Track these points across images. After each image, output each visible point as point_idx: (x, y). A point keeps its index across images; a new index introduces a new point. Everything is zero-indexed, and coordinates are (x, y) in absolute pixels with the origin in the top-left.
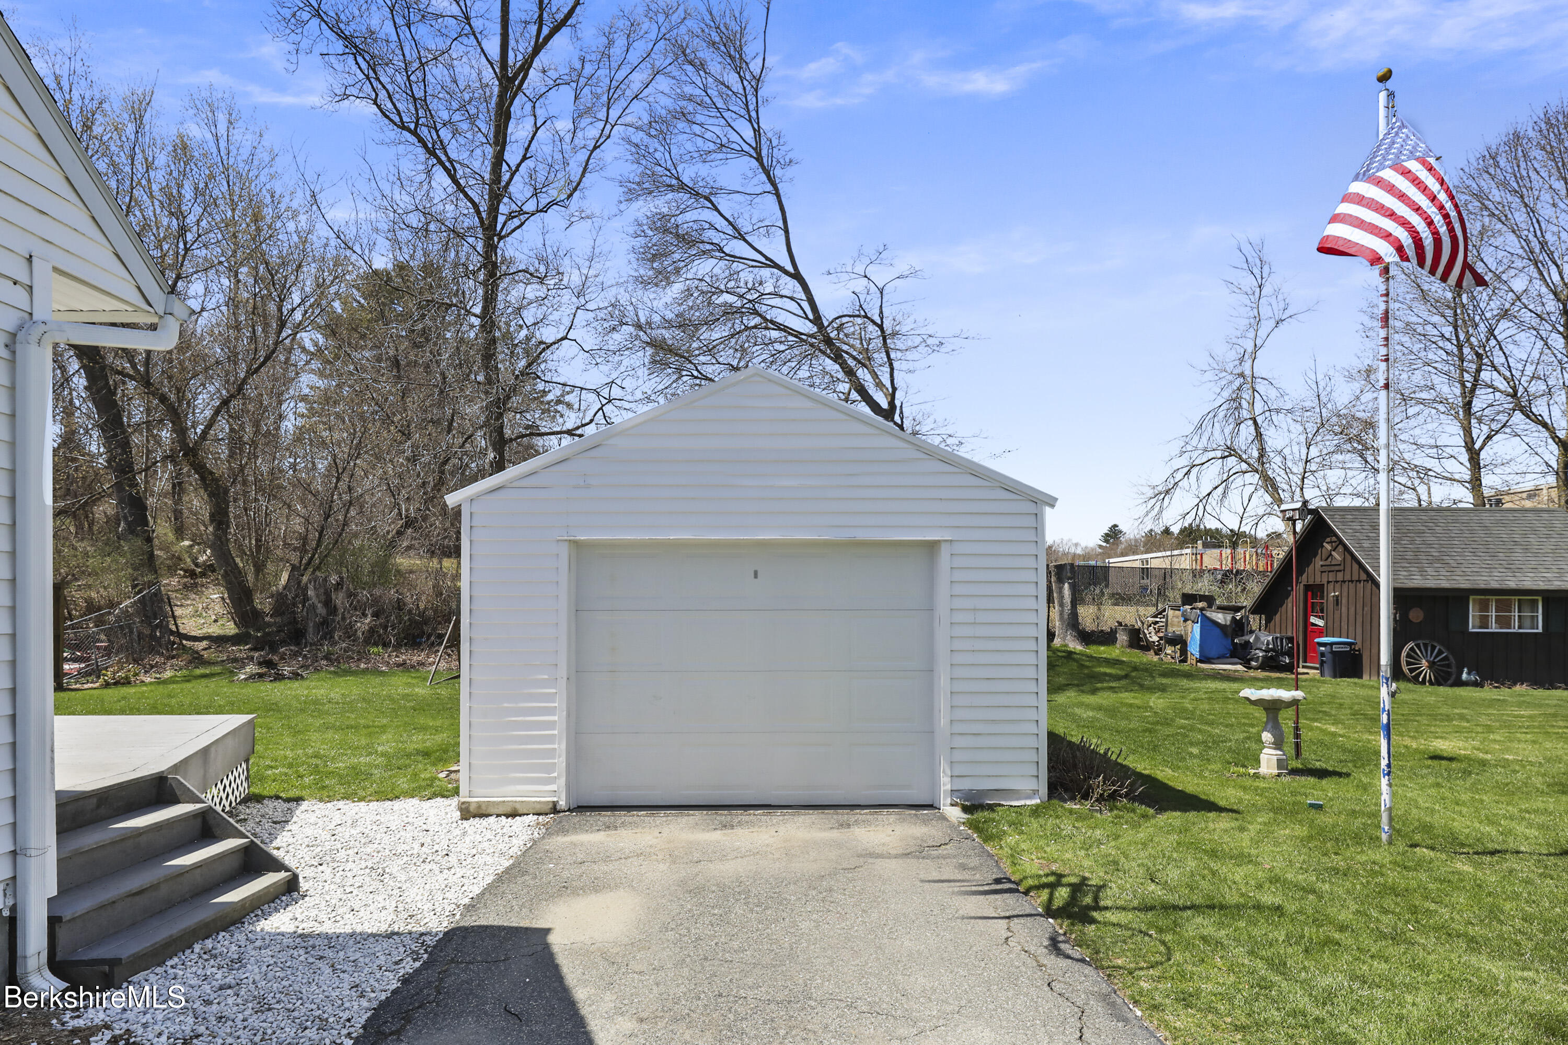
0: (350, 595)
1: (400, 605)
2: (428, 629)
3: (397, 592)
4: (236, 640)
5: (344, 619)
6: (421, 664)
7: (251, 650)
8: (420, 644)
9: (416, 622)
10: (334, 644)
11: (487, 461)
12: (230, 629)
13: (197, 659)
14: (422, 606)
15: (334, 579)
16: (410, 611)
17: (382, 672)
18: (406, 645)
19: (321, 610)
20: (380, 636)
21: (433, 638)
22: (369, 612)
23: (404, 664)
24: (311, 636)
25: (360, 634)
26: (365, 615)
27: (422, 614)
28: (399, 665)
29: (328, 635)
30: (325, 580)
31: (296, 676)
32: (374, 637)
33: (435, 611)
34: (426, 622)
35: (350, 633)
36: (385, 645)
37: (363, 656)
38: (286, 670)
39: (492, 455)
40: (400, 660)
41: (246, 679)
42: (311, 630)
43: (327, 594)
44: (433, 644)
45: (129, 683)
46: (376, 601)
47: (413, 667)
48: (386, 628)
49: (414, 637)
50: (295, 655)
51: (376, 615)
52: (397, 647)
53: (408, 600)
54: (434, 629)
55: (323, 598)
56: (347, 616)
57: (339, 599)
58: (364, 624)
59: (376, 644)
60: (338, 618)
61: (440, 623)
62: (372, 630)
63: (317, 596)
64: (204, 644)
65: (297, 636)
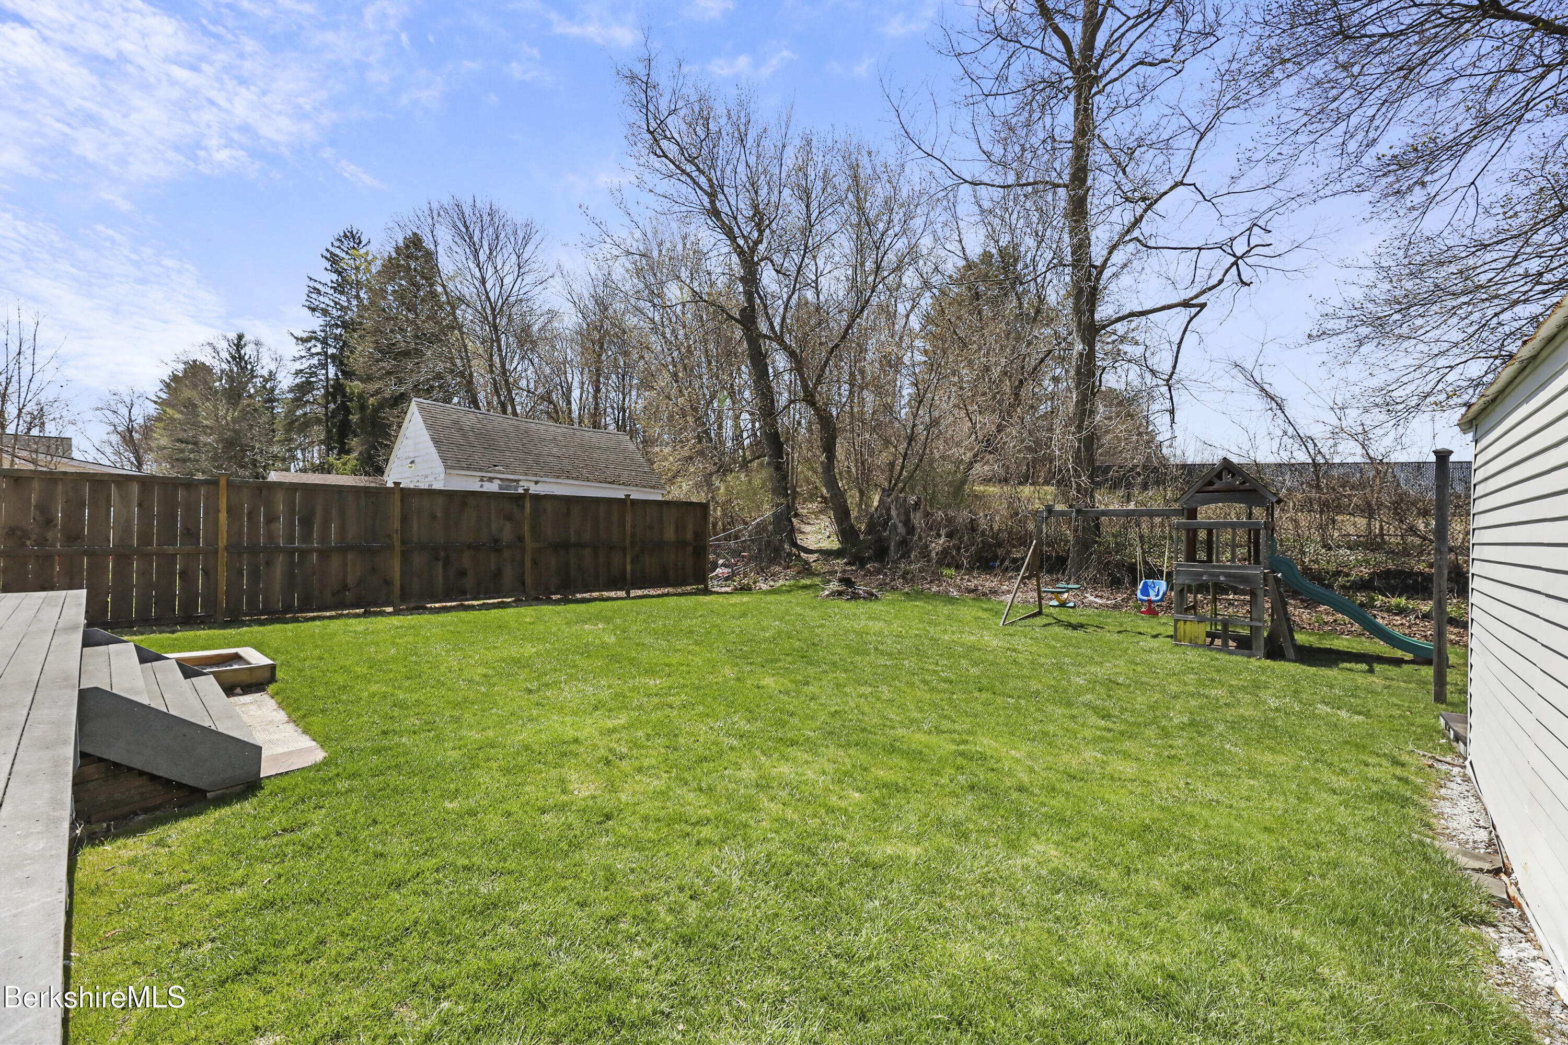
0: (927, 515)
1: (973, 526)
2: (1000, 552)
3: (970, 512)
4: (837, 554)
5: (920, 538)
6: (994, 592)
7: (846, 564)
8: (993, 567)
9: (990, 545)
10: (910, 563)
11: (1075, 352)
12: (835, 545)
13: (807, 570)
14: (996, 527)
15: (912, 499)
16: (983, 533)
17: (953, 598)
18: (978, 568)
19: (901, 529)
20: (953, 557)
21: (1007, 563)
22: (943, 532)
23: (975, 590)
24: (893, 554)
25: (933, 554)
26: (939, 536)
27: (995, 536)
28: (970, 591)
29: (906, 555)
30: (905, 499)
31: (871, 596)
32: (947, 559)
33: (1010, 533)
34: (1000, 544)
35: (925, 553)
36: (958, 567)
37: (937, 578)
38: (861, 589)
39: (1081, 347)
40: (972, 585)
41: (828, 596)
42: (892, 548)
43: (907, 514)
44: (1006, 569)
45: (750, 589)
46: (950, 520)
47: (984, 594)
48: (959, 549)
49: (987, 561)
50: (878, 571)
51: (950, 536)
52: (969, 571)
53: (982, 521)
54: (1009, 552)
55: (903, 518)
56: (923, 535)
57: (917, 519)
58: (938, 544)
59: (949, 566)
60: (916, 538)
61: (1014, 546)
62: (945, 552)
63: (898, 515)
64: (815, 556)
65: (881, 553)
